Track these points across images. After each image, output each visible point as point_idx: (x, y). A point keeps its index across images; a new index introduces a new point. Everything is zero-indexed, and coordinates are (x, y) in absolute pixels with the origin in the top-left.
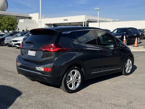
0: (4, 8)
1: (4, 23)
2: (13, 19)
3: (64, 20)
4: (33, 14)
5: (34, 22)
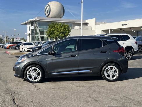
0: (60, 15)
1: (56, 31)
2: (66, 26)
3: (123, 25)
4: (90, 20)
5: (90, 29)
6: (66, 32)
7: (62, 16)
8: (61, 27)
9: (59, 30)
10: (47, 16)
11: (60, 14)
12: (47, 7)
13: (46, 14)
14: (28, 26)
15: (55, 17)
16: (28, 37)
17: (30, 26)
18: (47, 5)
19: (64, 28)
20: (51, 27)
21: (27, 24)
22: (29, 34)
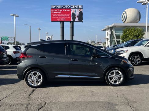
1: (130, 35)
2: (139, 30)
6: (139, 35)
7: (138, 21)
8: (135, 31)
9: (132, 34)
10: (124, 22)
11: (136, 19)
12: (124, 13)
13: (123, 20)
14: (107, 32)
15: (131, 22)
16: (106, 41)
17: (108, 32)
18: (124, 12)
19: (138, 32)
20: (125, 32)
21: (105, 30)
22: (107, 39)
